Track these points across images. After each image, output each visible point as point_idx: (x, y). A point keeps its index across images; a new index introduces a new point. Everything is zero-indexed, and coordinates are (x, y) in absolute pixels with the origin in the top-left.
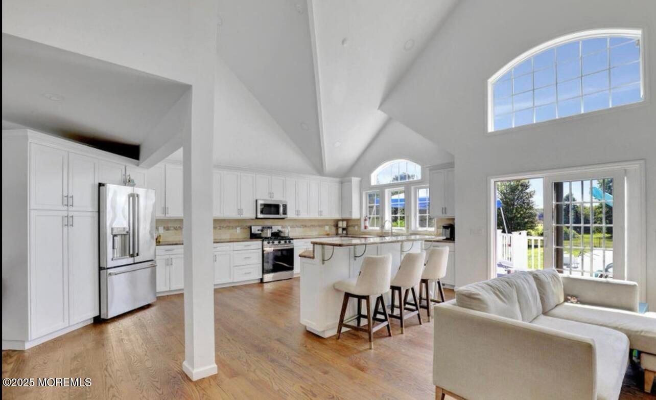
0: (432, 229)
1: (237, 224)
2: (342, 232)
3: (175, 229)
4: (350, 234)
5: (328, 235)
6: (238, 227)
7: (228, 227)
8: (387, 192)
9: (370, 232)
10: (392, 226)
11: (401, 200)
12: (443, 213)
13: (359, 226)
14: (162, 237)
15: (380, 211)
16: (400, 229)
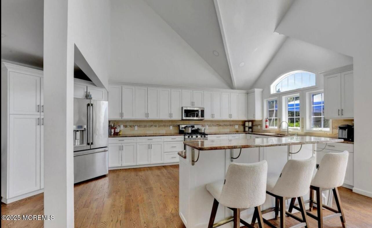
0: (327, 129)
1: (171, 124)
2: (249, 130)
3: (131, 126)
4: (255, 132)
5: (237, 132)
6: (171, 125)
7: (165, 126)
8: (284, 98)
9: (270, 131)
10: (289, 126)
11: (297, 105)
12: (339, 115)
13: (261, 125)
14: (122, 131)
15: (278, 113)
16: (295, 128)
